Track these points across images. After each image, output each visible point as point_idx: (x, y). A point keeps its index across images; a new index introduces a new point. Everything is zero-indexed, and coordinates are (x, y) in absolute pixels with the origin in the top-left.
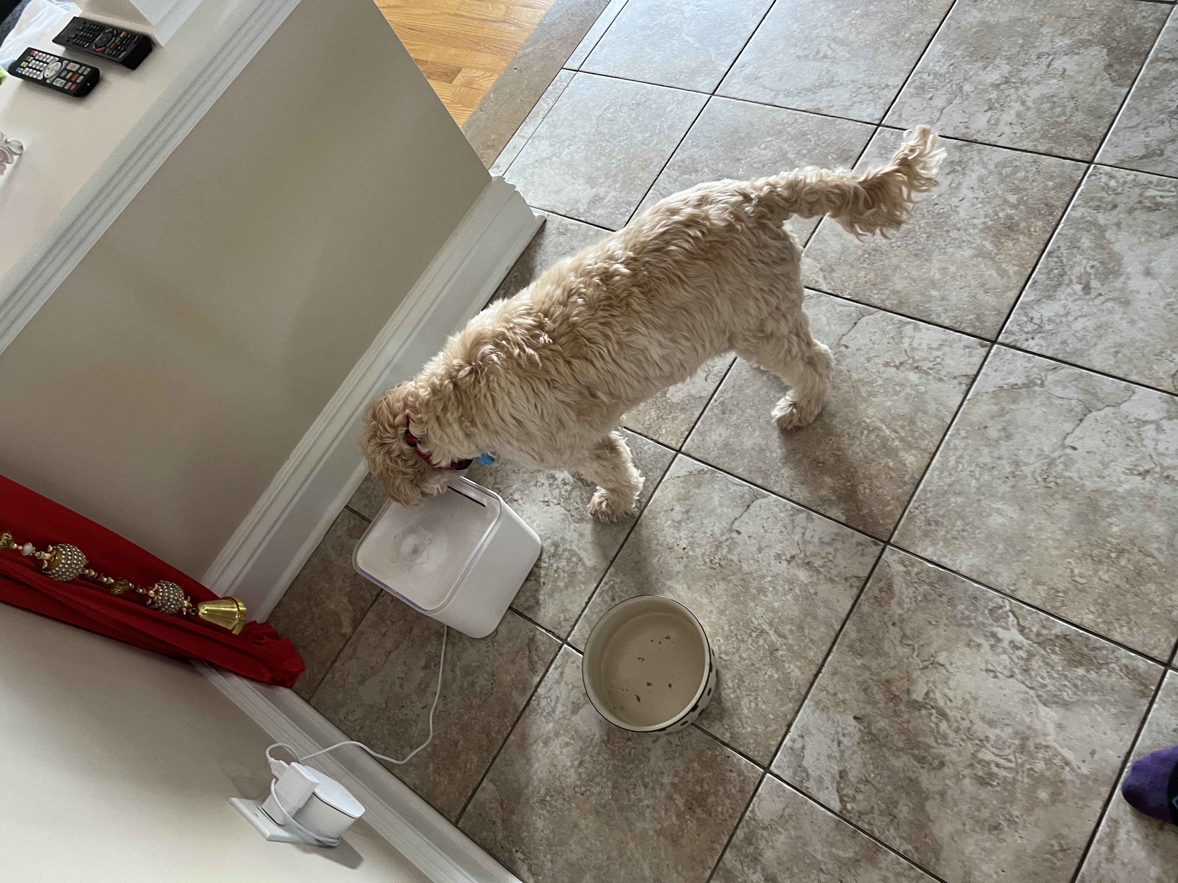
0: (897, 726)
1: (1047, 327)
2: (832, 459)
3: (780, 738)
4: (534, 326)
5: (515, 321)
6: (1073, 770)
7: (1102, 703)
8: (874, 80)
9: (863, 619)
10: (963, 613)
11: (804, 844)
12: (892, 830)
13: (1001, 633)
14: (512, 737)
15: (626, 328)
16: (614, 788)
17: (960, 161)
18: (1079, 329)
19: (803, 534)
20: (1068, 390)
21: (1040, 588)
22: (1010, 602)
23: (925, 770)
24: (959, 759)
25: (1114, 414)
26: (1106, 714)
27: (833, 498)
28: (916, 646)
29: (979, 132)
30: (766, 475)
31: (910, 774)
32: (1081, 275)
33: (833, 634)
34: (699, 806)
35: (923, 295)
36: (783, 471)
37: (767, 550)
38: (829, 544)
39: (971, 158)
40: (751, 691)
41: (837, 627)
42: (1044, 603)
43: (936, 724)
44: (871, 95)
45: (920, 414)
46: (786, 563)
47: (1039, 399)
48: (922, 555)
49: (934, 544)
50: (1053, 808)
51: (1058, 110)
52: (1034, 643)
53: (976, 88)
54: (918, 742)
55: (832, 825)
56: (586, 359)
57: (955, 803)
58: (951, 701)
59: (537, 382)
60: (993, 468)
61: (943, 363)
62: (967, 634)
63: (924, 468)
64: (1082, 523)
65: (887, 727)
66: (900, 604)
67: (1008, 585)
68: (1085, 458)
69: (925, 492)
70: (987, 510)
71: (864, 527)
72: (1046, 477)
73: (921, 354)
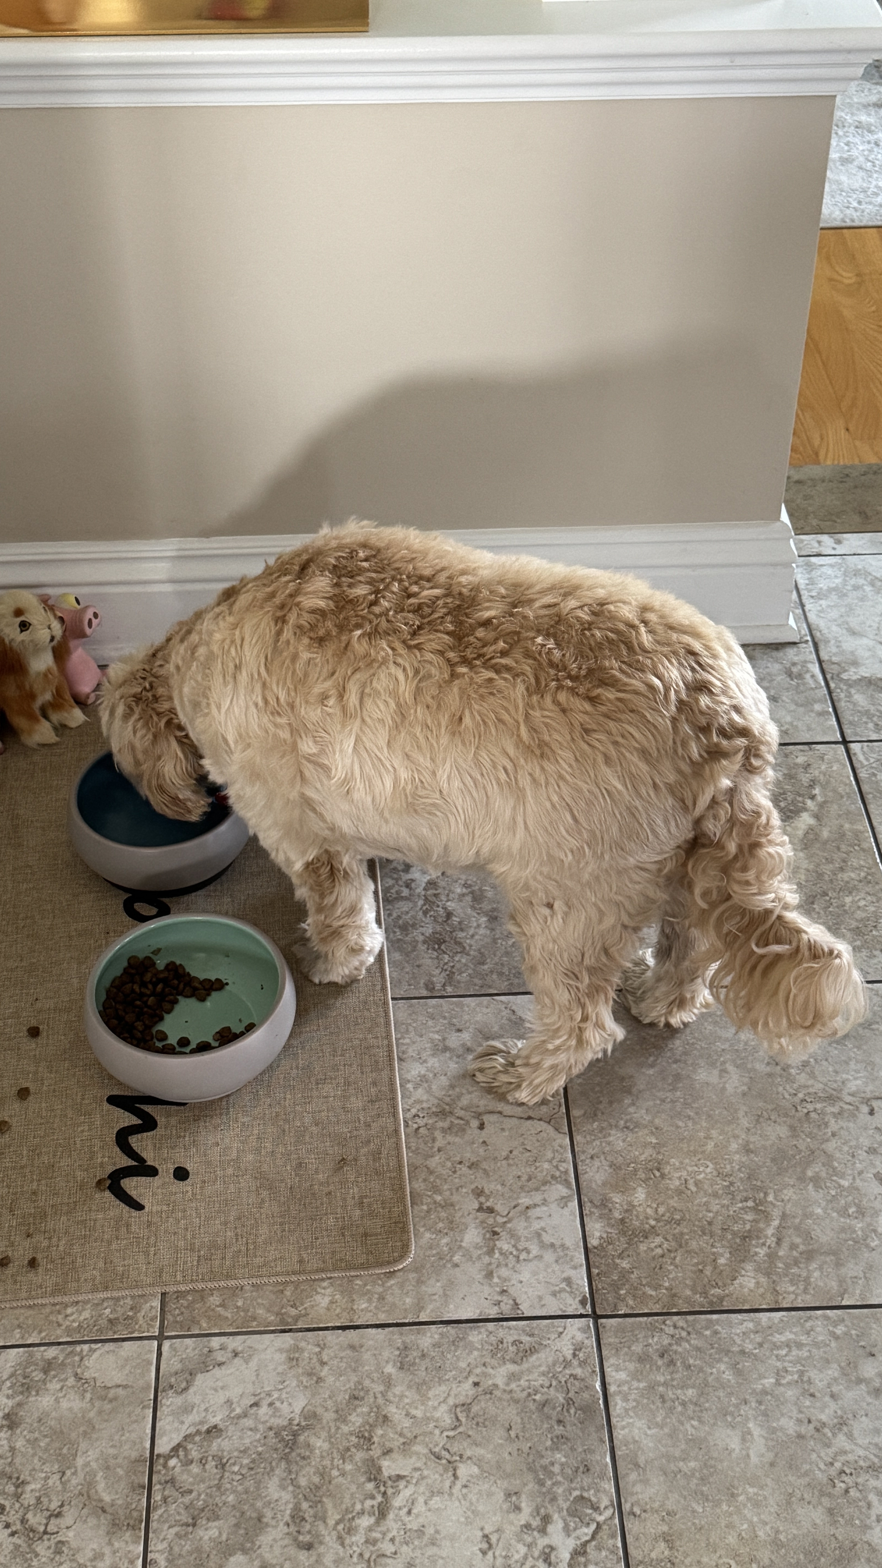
0: (327, 1462)
2: (677, 1183)
3: (217, 1331)
9: (455, 1342)
10: (552, 1464)
11: (85, 1435)
12: (173, 1531)
13: (556, 1528)
21: (663, 1545)
22: (612, 1518)
23: (286, 1530)
27: (617, 1215)
28: (461, 1429)
30: (593, 1114)
31: (269, 1514)
33: (408, 1318)
36: (613, 1132)
37: (480, 1174)
38: (542, 1244)
41: (423, 1318)
43: (362, 1512)
45: (830, 1259)
46: (476, 1206)
48: (608, 1370)
49: (636, 1376)
54: (321, 1502)
55: (134, 1455)
58: (409, 1512)
60: (812, 1395)
62: (525, 1485)
63: (747, 1306)
64: (806, 1553)
65: (317, 1452)
66: (512, 1377)
67: (637, 1503)
69: (709, 1325)
70: (739, 1419)
71: (598, 1274)
72: (848, 1471)
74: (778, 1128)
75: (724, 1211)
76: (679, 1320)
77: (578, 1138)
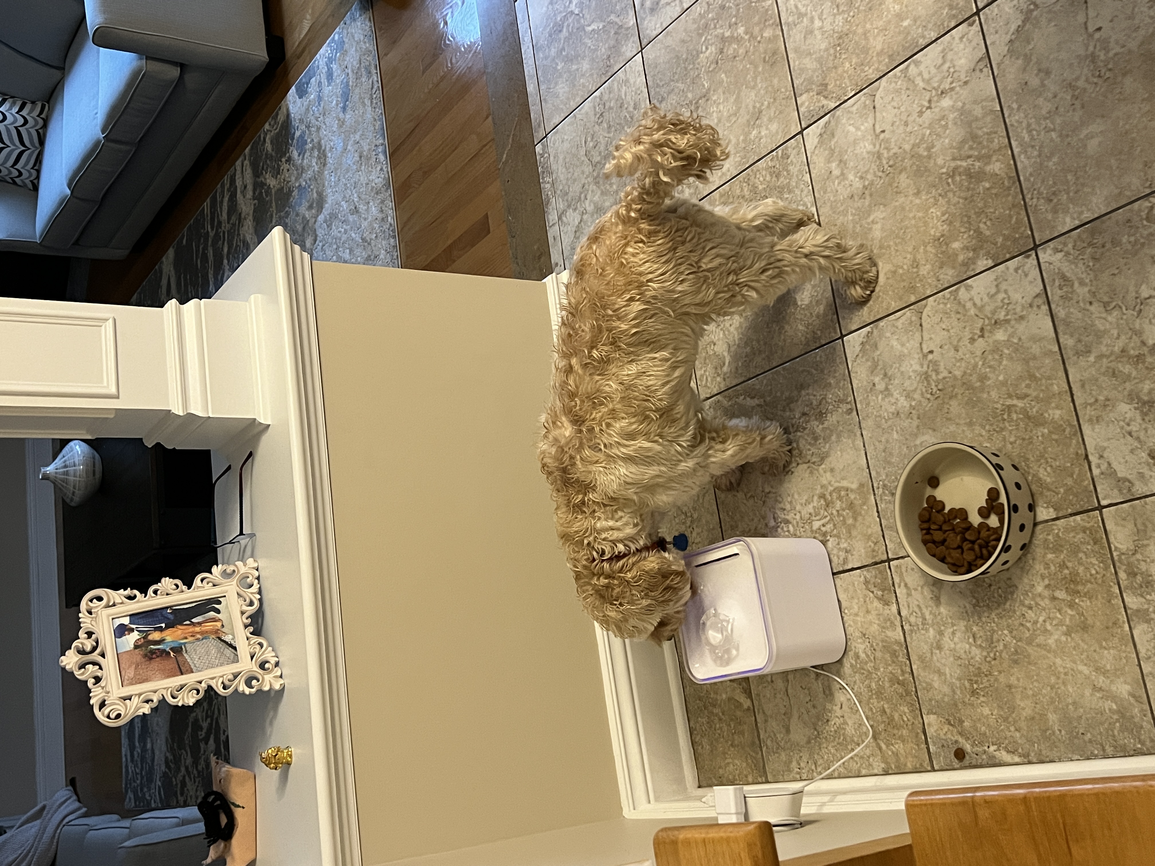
2: (945, 226)
3: (1089, 474)
9: (1068, 324)
10: (1130, 242)
14: (914, 667)
16: (1011, 632)
19: (974, 304)
27: (971, 254)
28: (1121, 304)
30: (912, 289)
33: (1058, 356)
34: (1078, 584)
35: (900, 33)
37: (961, 344)
38: (997, 292)
41: (1056, 349)
45: (974, 125)
46: (981, 339)
47: (1044, 19)
48: (1066, 229)
49: (1066, 211)
60: (1057, 108)
61: (957, 68)
62: (1146, 254)
63: (1012, 162)
66: (1082, 283)
67: (1142, 186)
68: (1113, 29)
69: (1027, 180)
70: (1080, 145)
71: (1009, 253)
72: (1098, 73)
73: (936, 79)
74: (901, 181)
75: (957, 194)
76: (1028, 197)
77: (929, 293)
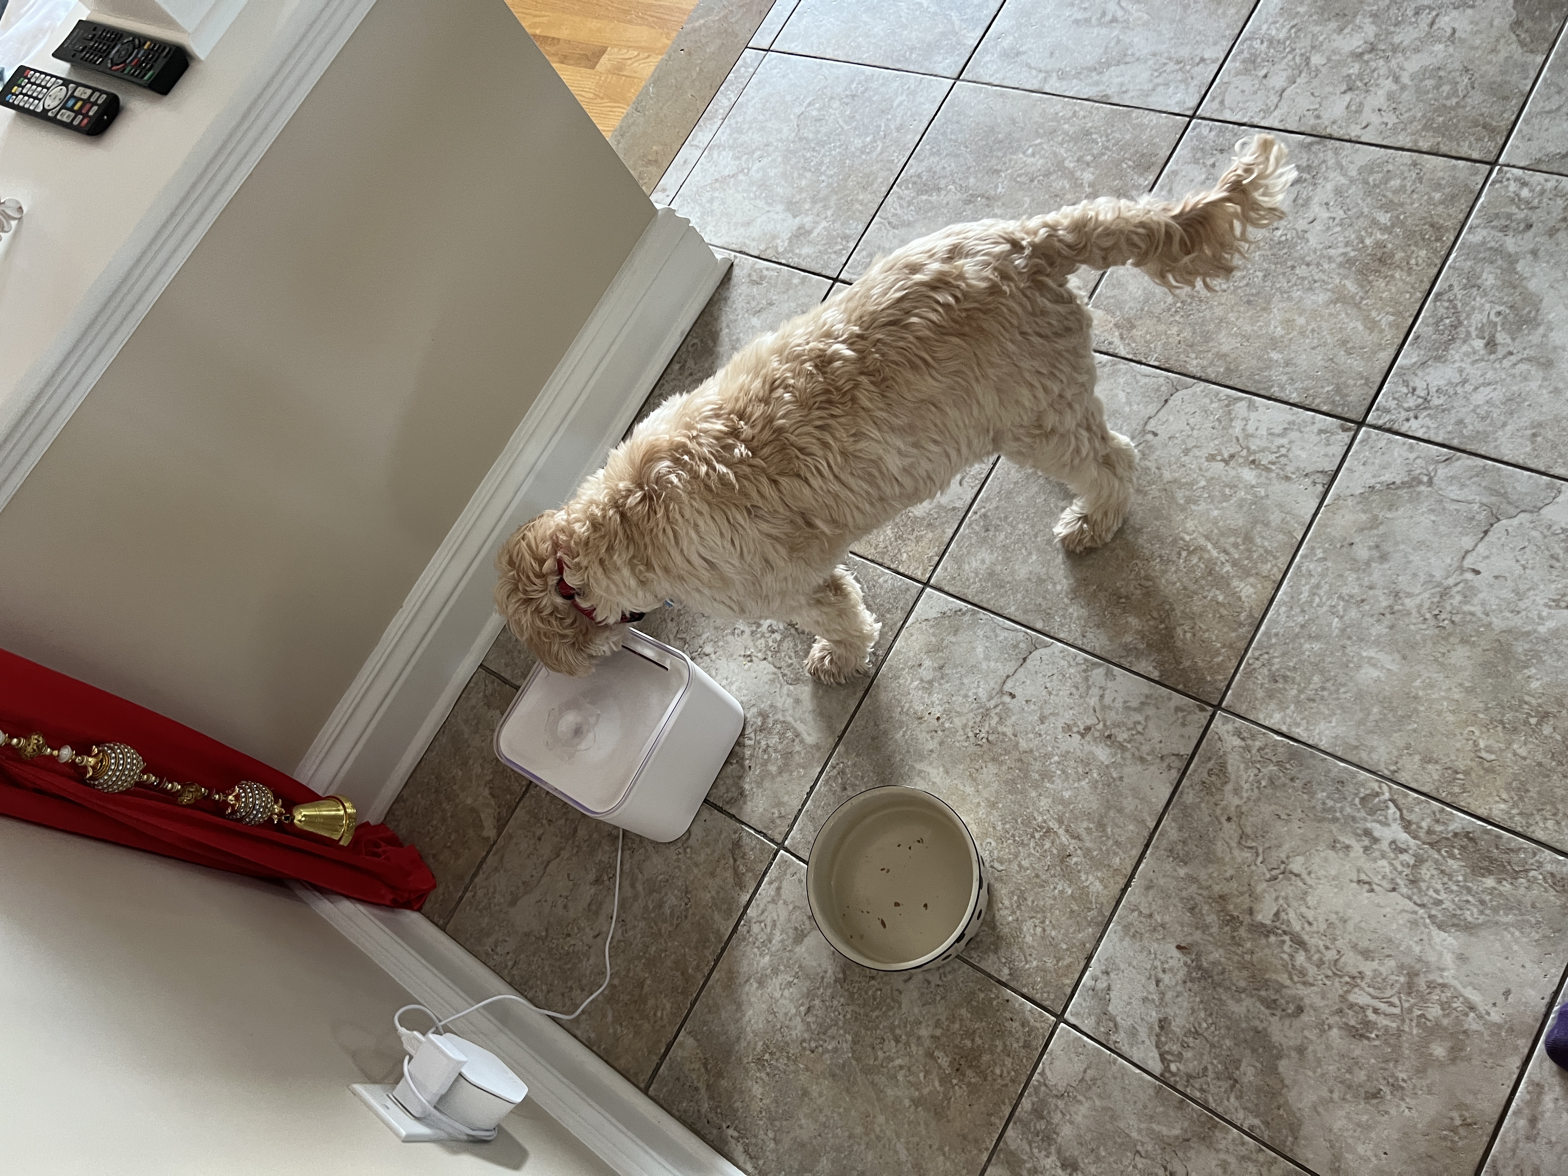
0: (1236, 958)
1: (1436, 402)
3: (1077, 976)
4: (726, 433)
5: (699, 426)
6: (1480, 1017)
7: (1519, 925)
8: (1184, 52)
9: (1186, 813)
10: (1324, 803)
11: (1114, 1118)
12: (1232, 1099)
13: (1378, 830)
14: (715, 975)
15: (853, 431)
16: (855, 1043)
17: (1309, 166)
18: (1481, 402)
19: (1102, 697)
20: (1466, 490)
21: (1430, 766)
22: (1390, 788)
23: (1277, 1018)
24: (1323, 1003)
25: (1532, 522)
26: (1524, 940)
27: (1142, 646)
28: (1260, 850)
29: (1334, 123)
30: (1048, 616)
31: (1257, 1023)
32: (1483, 325)
33: (1146, 834)
34: (970, 1067)
35: (1260, 358)
36: (1071, 610)
37: (1052, 719)
38: (1137, 710)
39: (1324, 161)
40: (1038, 912)
41: (1152, 825)
42: (1437, 789)
43: (1291, 955)
44: (1180, 73)
45: (1259, 527)
46: (1078, 737)
47: (1426, 504)
48: (1266, 724)
49: (1282, 707)
50: (1452, 1068)
51: (1446, 88)
52: (1424, 843)
53: (1329, 60)
54: (1266, 981)
55: (1151, 1091)
56: (799, 476)
57: (1319, 1061)
58: (1310, 924)
59: (734, 509)
60: (1363, 601)
61: (1291, 455)
62: (1331, 831)
63: (1266, 603)
64: (1489, 676)
65: (1223, 960)
66: (1237, 791)
67: (1386, 763)
68: (1491, 586)
69: (1267, 635)
70: (1355, 659)
71: (1185, 686)
72: (1437, 612)
73: (1258, 442)
75: (1180, 574)
76: (1252, 653)
77: (1063, 636)
